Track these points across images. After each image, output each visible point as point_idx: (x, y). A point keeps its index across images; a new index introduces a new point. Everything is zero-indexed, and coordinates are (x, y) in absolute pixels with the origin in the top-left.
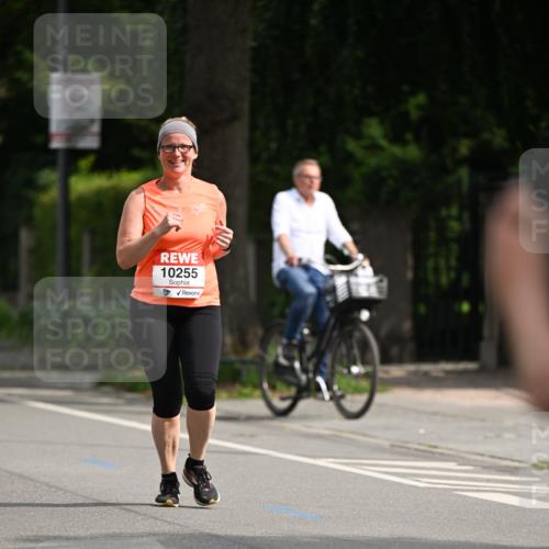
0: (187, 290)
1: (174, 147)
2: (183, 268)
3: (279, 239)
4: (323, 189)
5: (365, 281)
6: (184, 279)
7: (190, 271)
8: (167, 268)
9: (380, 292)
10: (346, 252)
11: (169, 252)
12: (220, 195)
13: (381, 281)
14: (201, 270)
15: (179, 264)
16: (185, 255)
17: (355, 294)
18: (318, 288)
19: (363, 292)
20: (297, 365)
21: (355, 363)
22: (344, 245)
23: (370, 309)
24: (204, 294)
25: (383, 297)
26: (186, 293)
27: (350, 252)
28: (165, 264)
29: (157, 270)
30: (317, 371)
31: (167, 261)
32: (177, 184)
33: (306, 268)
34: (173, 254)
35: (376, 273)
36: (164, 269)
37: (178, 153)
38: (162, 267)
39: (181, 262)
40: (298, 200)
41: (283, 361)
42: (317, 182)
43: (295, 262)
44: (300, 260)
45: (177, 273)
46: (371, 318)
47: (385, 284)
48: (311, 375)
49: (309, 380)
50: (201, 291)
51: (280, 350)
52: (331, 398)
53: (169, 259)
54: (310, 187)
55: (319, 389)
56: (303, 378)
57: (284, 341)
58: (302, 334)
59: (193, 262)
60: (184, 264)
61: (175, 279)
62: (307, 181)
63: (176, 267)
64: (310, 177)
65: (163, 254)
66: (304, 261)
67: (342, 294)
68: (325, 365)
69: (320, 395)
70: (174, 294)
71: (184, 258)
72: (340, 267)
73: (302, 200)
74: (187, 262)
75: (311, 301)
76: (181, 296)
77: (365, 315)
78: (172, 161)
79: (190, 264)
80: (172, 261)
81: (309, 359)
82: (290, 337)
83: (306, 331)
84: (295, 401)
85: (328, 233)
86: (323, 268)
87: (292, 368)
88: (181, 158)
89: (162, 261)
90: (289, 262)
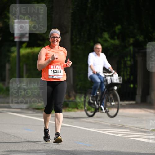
2: (57, 70)
3: (90, 67)
4: (102, 52)
5: (116, 78)
7: (59, 71)
8: (53, 70)
9: (120, 81)
10: (110, 70)
13: (120, 78)
14: (62, 71)
17: (113, 82)
18: (101, 81)
19: (115, 81)
20: (95, 102)
21: (113, 102)
22: (109, 68)
23: (117, 86)
24: (63, 77)
25: (121, 83)
27: (111, 70)
28: (52, 69)
29: (50, 71)
30: (101, 104)
31: (53, 68)
34: (54, 66)
35: (119, 76)
36: (52, 70)
37: (55, 39)
40: (96, 55)
41: (91, 101)
43: (95, 73)
44: (97, 72)
45: (56, 71)
46: (117, 89)
47: (121, 79)
48: (99, 105)
51: (90, 98)
52: (105, 112)
54: (99, 51)
55: (102, 109)
56: (97, 106)
57: (92, 96)
58: (97, 93)
61: (55, 73)
62: (98, 50)
64: (99, 49)
65: (51, 66)
67: (109, 82)
69: (102, 111)
72: (108, 74)
73: (97, 55)
74: (58, 68)
75: (99, 84)
76: (57, 78)
77: (116, 88)
79: (59, 69)
80: (54, 68)
81: (99, 101)
82: (93, 94)
83: (98, 93)
84: (95, 113)
85: (104, 64)
86: (102, 75)
87: (94, 103)
88: (56, 41)
89: (51, 68)
90: (94, 73)
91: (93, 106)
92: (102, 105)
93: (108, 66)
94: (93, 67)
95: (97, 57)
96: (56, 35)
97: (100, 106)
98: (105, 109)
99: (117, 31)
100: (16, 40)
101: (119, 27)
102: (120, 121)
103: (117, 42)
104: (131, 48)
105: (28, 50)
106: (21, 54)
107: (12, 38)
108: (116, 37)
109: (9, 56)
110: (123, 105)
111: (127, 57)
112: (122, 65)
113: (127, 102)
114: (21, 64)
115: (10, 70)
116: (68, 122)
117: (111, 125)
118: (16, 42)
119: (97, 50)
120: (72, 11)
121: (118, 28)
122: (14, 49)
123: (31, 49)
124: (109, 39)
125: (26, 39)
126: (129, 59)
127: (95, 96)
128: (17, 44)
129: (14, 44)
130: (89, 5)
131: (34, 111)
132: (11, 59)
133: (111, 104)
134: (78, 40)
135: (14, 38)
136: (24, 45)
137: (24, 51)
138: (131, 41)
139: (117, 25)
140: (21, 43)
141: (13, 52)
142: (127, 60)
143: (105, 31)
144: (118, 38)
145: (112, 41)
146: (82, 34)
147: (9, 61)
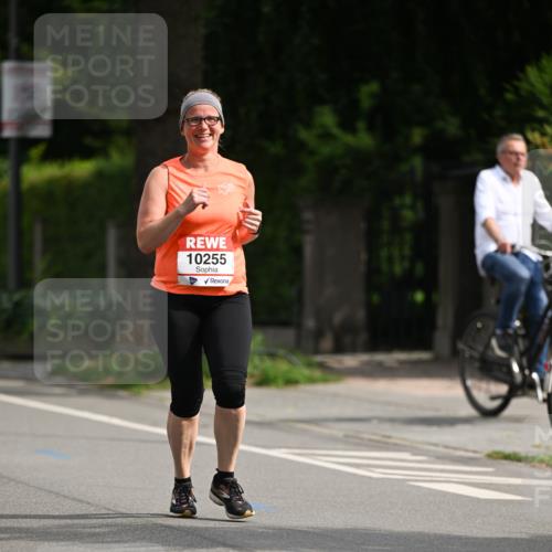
0: (215, 278)
1: (200, 120)
2: (211, 253)
3: (485, 225)
6: (212, 266)
7: (219, 257)
8: (194, 254)
11: (196, 236)
12: (249, 176)
14: (230, 256)
15: (206, 249)
16: (212, 239)
24: (233, 282)
26: (214, 281)
28: (191, 249)
29: (182, 257)
30: (532, 367)
31: (193, 247)
32: (203, 161)
34: (199, 239)
36: (190, 256)
37: (205, 126)
38: (188, 253)
39: (209, 246)
40: (504, 179)
41: (500, 353)
43: (509, 249)
44: (513, 247)
45: (204, 259)
50: (230, 279)
51: (494, 342)
53: (195, 244)
54: (516, 165)
59: (221, 247)
60: (212, 249)
61: (202, 266)
62: (513, 158)
63: (203, 253)
65: (188, 239)
66: (517, 248)
70: (201, 282)
71: (212, 242)
74: (215, 246)
76: (209, 284)
78: (198, 135)
79: (218, 249)
80: (199, 246)
81: (522, 355)
84: (506, 400)
85: (535, 213)
88: (208, 131)
89: (188, 247)
95: (511, 186)
96: (204, 111)
97: (531, 373)
101: (374, 87)
103: (364, 140)
104: (417, 162)
105: (51, 170)
108: (361, 125)
118: (7, 140)
119: (509, 160)
121: (368, 92)
122: (2, 165)
125: (42, 130)
136: (35, 152)
138: (417, 136)
140: (25, 144)
143: (322, 102)
144: (371, 128)
145: (349, 139)
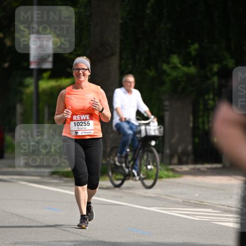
3: (116, 110)
5: (153, 128)
7: (86, 123)
9: (160, 133)
10: (146, 115)
13: (160, 128)
17: (148, 134)
18: (133, 131)
19: (152, 133)
20: (124, 165)
22: (145, 112)
23: (155, 140)
25: (161, 135)
27: (148, 115)
32: (81, 86)
33: (128, 122)
34: (78, 116)
35: (159, 124)
36: (75, 123)
37: (81, 72)
40: (125, 92)
41: (118, 163)
42: (133, 85)
43: (123, 120)
44: (125, 119)
46: (156, 144)
47: (162, 129)
48: (130, 169)
49: (129, 171)
51: (116, 159)
52: (139, 179)
53: (77, 118)
54: (130, 87)
55: (134, 176)
56: (127, 170)
62: (129, 84)
64: (130, 82)
66: (127, 119)
67: (143, 134)
68: (137, 165)
69: (134, 178)
71: (83, 117)
72: (143, 122)
73: (127, 92)
75: (131, 137)
76: (83, 134)
77: (153, 143)
79: (86, 120)
81: (130, 162)
82: (121, 153)
83: (128, 150)
84: (123, 181)
85: (138, 107)
86: (135, 122)
87: (122, 167)
89: (74, 119)
90: (121, 119)
91: (121, 171)
92: (135, 169)
93: (144, 109)
94: (120, 111)
95: (128, 95)
97: (132, 170)
98: (138, 175)
99: (193, 53)
100: (33, 66)
101: (196, 46)
102: (197, 195)
103: (192, 70)
104: (215, 79)
105: (52, 83)
106: (41, 89)
107: (25, 64)
108: (191, 63)
109: (21, 93)
110: (202, 169)
111: (208, 94)
112: (201, 107)
113: (209, 166)
114: (41, 105)
115: (22, 114)
116: (116, 197)
117: (183, 201)
118: (32, 70)
119: (127, 85)
120: (121, 22)
121: (194, 48)
122: (30, 81)
123: (57, 81)
124: (179, 66)
125: (48, 65)
126: (211, 96)
127: (123, 155)
128: (35, 73)
129: (29, 72)
130: (148, 12)
131: (61, 180)
132: (24, 97)
133: (147, 168)
134: (130, 67)
135: (29, 63)
136: (46, 75)
137: (45, 84)
138: (216, 68)
139: (193, 43)
140: (41, 71)
141: (27, 86)
142: (209, 99)
143: (174, 53)
144: (195, 64)
145: (185, 69)
146: (137, 57)
147: (21, 101)
